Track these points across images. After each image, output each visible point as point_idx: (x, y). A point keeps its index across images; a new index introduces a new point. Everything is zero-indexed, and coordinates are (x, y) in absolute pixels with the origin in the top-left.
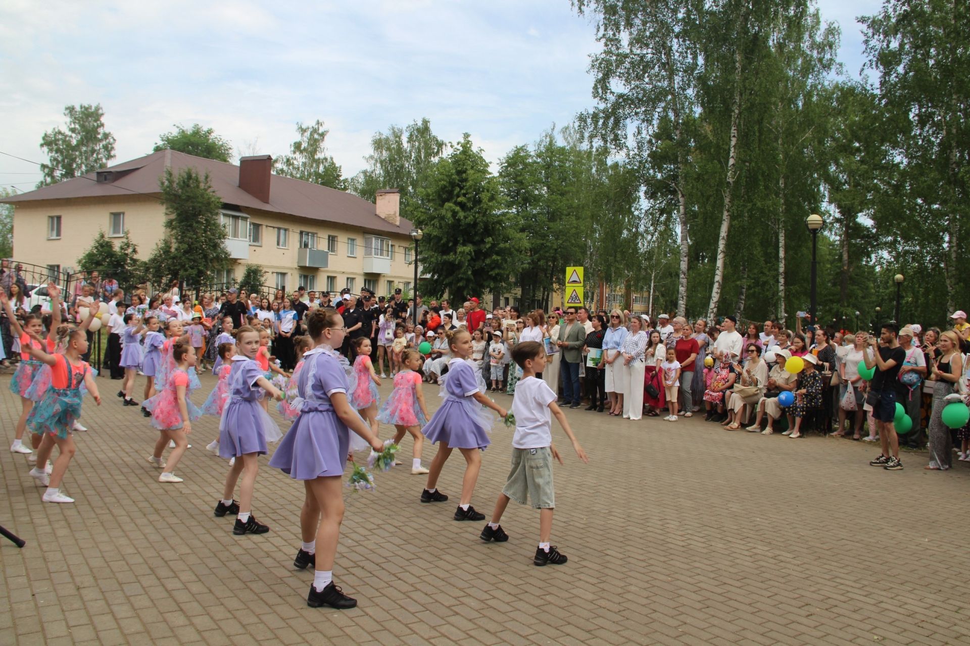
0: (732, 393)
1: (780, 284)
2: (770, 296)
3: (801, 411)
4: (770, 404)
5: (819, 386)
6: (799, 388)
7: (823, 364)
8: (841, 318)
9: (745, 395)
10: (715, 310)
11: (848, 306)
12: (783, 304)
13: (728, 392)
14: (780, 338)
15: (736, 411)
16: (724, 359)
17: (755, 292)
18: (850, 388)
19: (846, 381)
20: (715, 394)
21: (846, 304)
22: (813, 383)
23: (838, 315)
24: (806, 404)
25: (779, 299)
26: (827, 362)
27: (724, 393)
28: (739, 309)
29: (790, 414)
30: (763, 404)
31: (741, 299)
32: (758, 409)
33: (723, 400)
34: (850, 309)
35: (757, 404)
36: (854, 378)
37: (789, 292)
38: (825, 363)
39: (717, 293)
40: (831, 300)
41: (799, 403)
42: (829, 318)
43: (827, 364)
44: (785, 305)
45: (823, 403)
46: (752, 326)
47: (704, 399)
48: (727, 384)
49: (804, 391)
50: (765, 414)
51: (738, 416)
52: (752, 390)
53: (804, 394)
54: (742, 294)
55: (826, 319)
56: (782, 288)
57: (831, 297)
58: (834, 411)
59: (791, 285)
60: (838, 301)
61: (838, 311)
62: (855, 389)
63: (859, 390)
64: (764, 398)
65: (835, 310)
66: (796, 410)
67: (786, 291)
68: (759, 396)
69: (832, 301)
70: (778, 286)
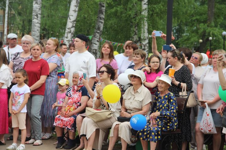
0: (84, 117)
1: (143, 3)
2: (132, 16)
3: (155, 135)
4: (123, 129)
5: (174, 108)
6: (153, 111)
8: (208, 39)
9: (98, 119)
10: (73, 30)
11: (216, 26)
12: (146, 24)
13: (79, 117)
14: (135, 58)
15: (88, 137)
16: (79, 82)
17: (116, 11)
18: (208, 110)
19: (203, 103)
20: (66, 119)
21: (213, 24)
22: (168, 106)
23: (204, 35)
24: (161, 128)
25: (142, 19)
26: (184, 82)
27: (75, 117)
28: (99, 29)
29: (143, 139)
30: (117, 129)
31: (101, 18)
32: (112, 134)
33: (74, 125)
34: (217, 29)
35: (111, 128)
36: (211, 100)
37: (153, 11)
38: (182, 84)
39: (75, 11)
40: (197, 20)
41: (154, 127)
42: (195, 38)
43: (184, 85)
44: (149, 25)
45: (179, 126)
47: (55, 124)
48: (80, 109)
49: (157, 113)
50: (119, 139)
51: (91, 143)
52: (104, 113)
53: (158, 117)
54: (101, 12)
55: (192, 40)
56: (145, 7)
57: (198, 17)
58: (192, 134)
59: (155, 4)
60: (204, 22)
61: (204, 32)
62: (213, 111)
63: (218, 112)
64: (118, 123)
65: (202, 30)
66: (150, 134)
67: (149, 10)
68: (112, 120)
69: (199, 21)
70: (141, 5)
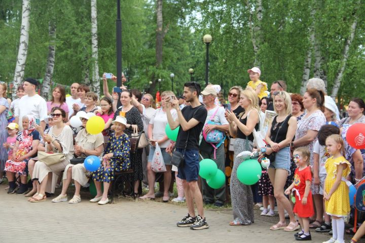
0: (36, 161)
1: (93, 46)
2: (83, 59)
3: (109, 176)
4: (77, 170)
6: (106, 152)
7: (131, 127)
8: (157, 81)
9: (51, 163)
10: (22, 73)
11: (164, 68)
12: (97, 67)
13: (31, 161)
14: (86, 100)
15: (40, 181)
16: (29, 126)
17: (67, 55)
18: (158, 149)
19: (153, 143)
20: (16, 164)
21: (161, 66)
22: (122, 147)
23: (154, 77)
24: (114, 169)
25: (93, 61)
26: (134, 124)
27: (27, 162)
28: (49, 72)
29: (97, 180)
30: (70, 171)
31: (51, 62)
32: (65, 177)
33: (26, 169)
34: (166, 71)
35: (64, 171)
36: (161, 139)
37: (103, 54)
38: (133, 126)
39: (24, 55)
40: (146, 62)
41: (107, 168)
42: (146, 80)
43: (135, 127)
44: (100, 68)
45: (132, 166)
46: (58, 90)
47: (5, 169)
48: (31, 153)
49: (111, 155)
50: (72, 181)
51: (43, 186)
52: (57, 156)
53: (111, 158)
54: (51, 55)
55: (142, 81)
56: (95, 50)
57: (147, 60)
59: (105, 47)
60: (153, 64)
61: (154, 74)
62: (163, 150)
63: (167, 151)
64: (70, 165)
65: (151, 72)
66: (103, 174)
67: (99, 53)
68: (65, 163)
69: (148, 64)
70: (91, 48)
